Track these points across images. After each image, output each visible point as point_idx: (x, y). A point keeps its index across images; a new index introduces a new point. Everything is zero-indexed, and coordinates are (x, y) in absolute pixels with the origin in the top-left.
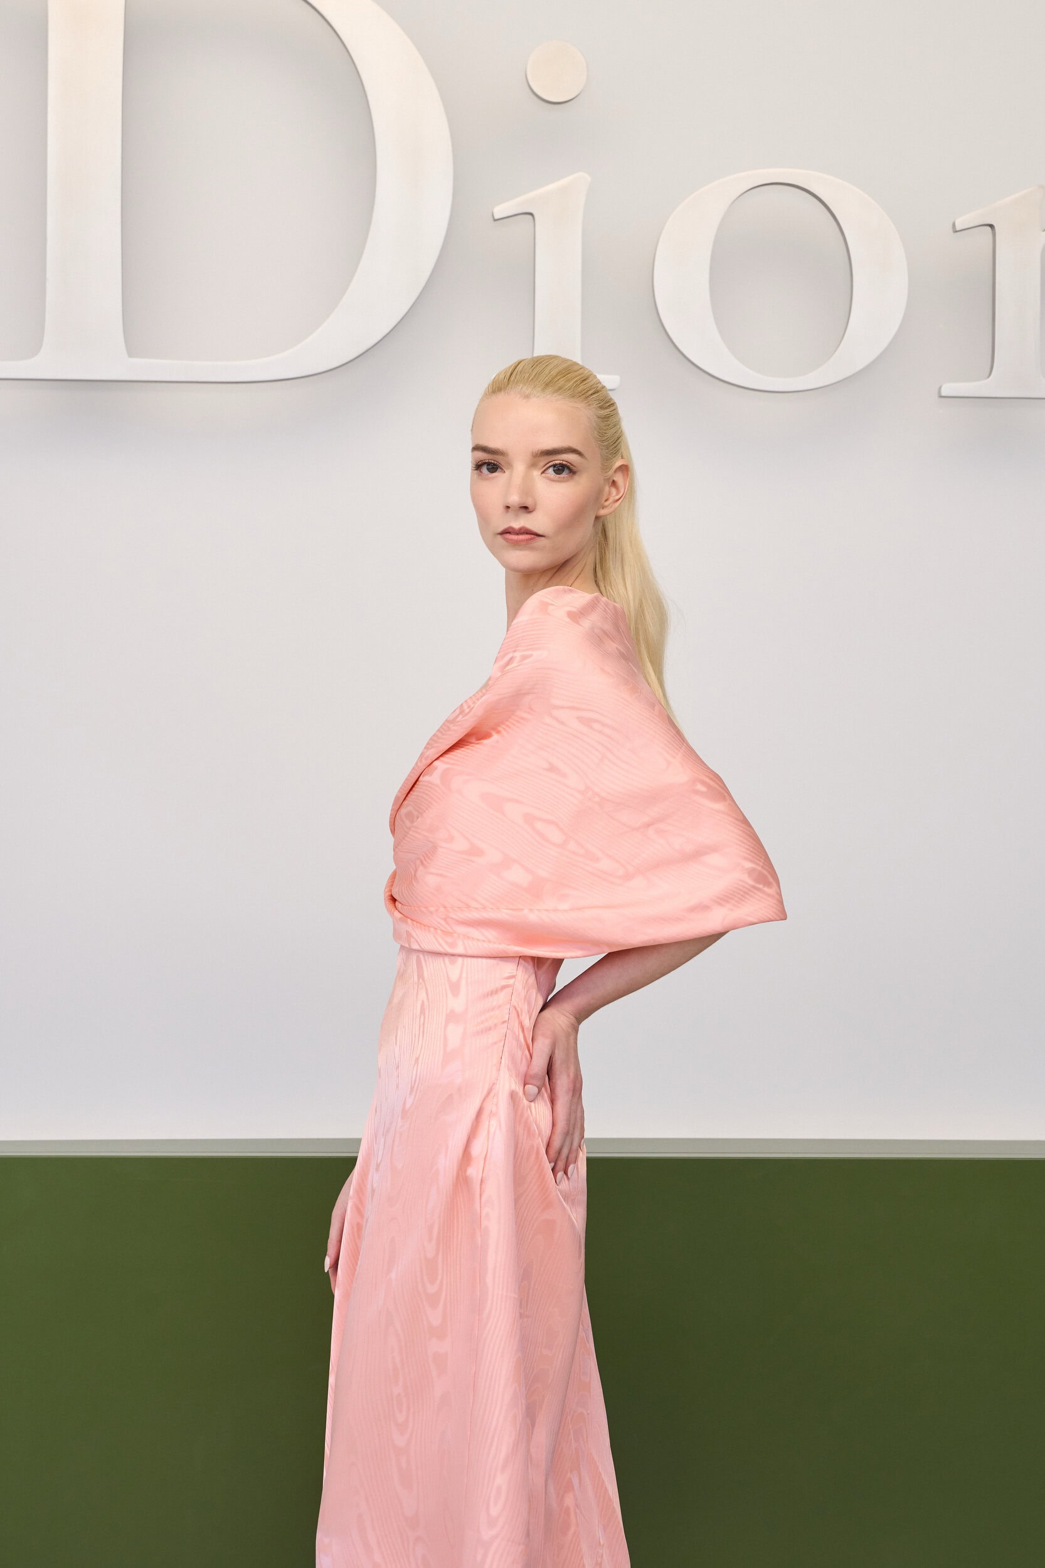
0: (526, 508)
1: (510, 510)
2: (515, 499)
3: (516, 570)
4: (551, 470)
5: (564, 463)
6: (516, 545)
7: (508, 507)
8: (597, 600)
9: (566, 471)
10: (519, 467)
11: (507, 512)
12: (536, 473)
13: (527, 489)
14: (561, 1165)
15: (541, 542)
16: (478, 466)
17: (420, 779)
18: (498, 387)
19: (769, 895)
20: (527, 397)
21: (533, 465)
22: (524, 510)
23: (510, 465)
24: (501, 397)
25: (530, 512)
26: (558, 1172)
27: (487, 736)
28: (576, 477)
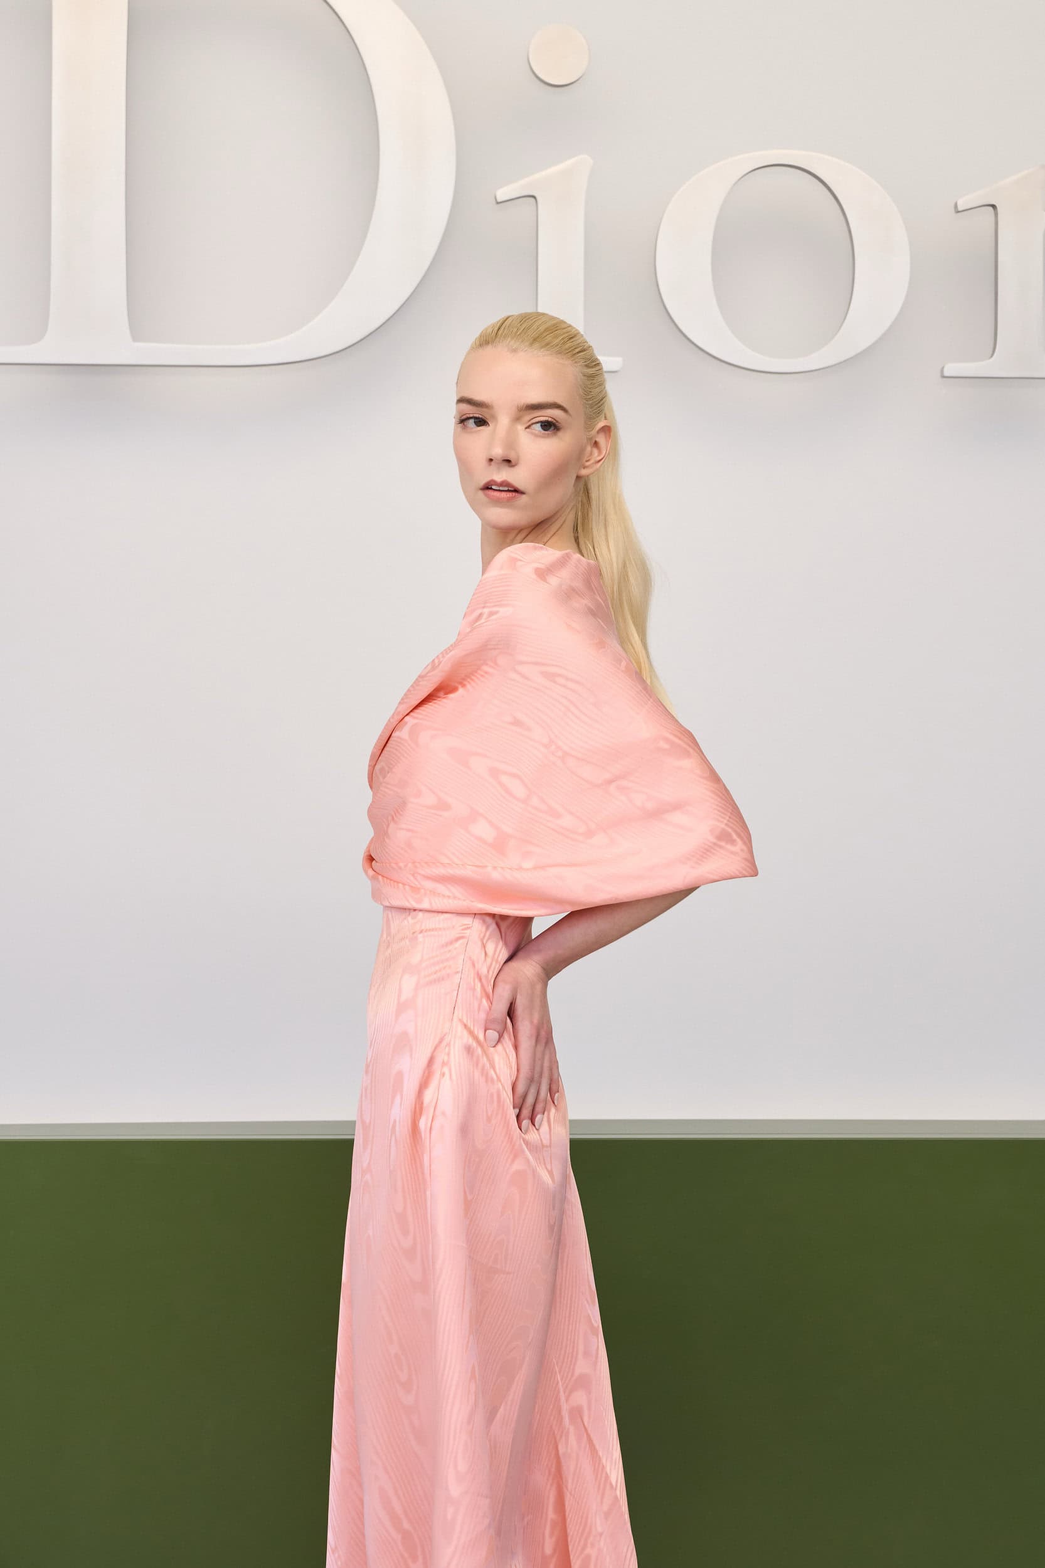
0: (508, 461)
1: (493, 463)
2: (498, 451)
3: (495, 527)
4: (538, 427)
5: (550, 419)
6: (498, 502)
7: (491, 460)
8: (568, 557)
9: (552, 428)
10: (503, 421)
11: (490, 465)
12: (520, 428)
13: (511, 443)
14: (526, 1112)
15: (523, 499)
16: (463, 421)
17: (393, 735)
18: (486, 340)
19: (732, 853)
20: (515, 351)
21: (517, 419)
22: (505, 463)
23: (494, 417)
24: (489, 350)
25: (513, 466)
26: (523, 1120)
27: (453, 690)
28: (560, 434)
